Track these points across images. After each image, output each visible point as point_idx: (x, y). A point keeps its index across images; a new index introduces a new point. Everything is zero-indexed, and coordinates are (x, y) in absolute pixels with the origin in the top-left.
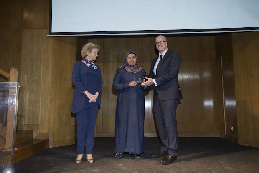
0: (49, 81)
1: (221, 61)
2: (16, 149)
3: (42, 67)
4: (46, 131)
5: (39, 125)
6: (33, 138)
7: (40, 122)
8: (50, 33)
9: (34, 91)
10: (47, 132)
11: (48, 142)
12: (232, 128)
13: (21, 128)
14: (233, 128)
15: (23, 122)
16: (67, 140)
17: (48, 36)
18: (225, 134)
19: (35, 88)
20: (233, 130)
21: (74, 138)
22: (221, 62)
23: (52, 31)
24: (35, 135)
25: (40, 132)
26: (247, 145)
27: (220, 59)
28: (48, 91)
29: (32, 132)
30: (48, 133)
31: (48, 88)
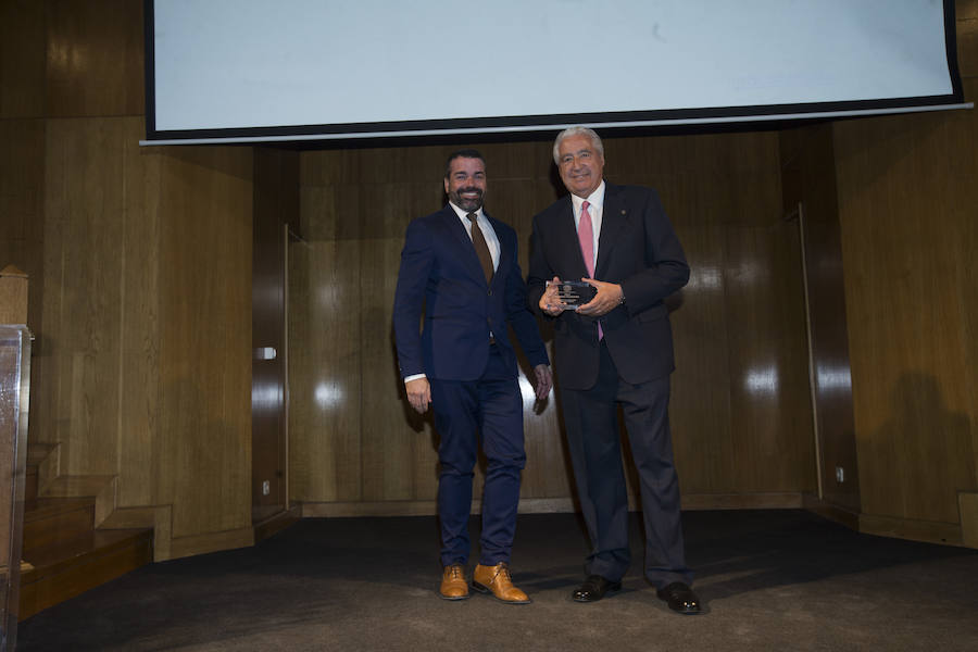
0: (151, 314)
1: (799, 221)
2: (26, 566)
3: (123, 261)
4: (143, 500)
5: (114, 476)
6: (96, 526)
7: (119, 465)
8: (153, 134)
9: (96, 352)
10: (146, 504)
11: (152, 541)
12: (841, 474)
13: (48, 492)
14: (842, 471)
15: (55, 468)
16: (225, 531)
17: (143, 143)
18: (817, 495)
19: (97, 338)
20: (842, 480)
21: (249, 524)
22: (799, 225)
23: (159, 127)
24: (101, 516)
25: (122, 504)
26: (892, 534)
27: (798, 216)
28: (147, 351)
29: (89, 505)
30: (151, 507)
31: (147, 338)
